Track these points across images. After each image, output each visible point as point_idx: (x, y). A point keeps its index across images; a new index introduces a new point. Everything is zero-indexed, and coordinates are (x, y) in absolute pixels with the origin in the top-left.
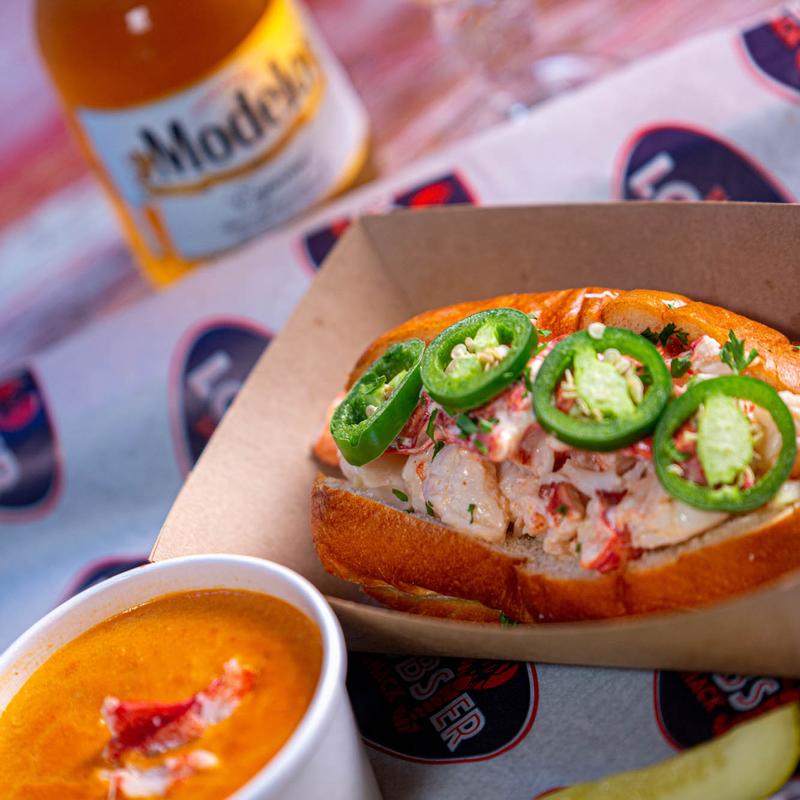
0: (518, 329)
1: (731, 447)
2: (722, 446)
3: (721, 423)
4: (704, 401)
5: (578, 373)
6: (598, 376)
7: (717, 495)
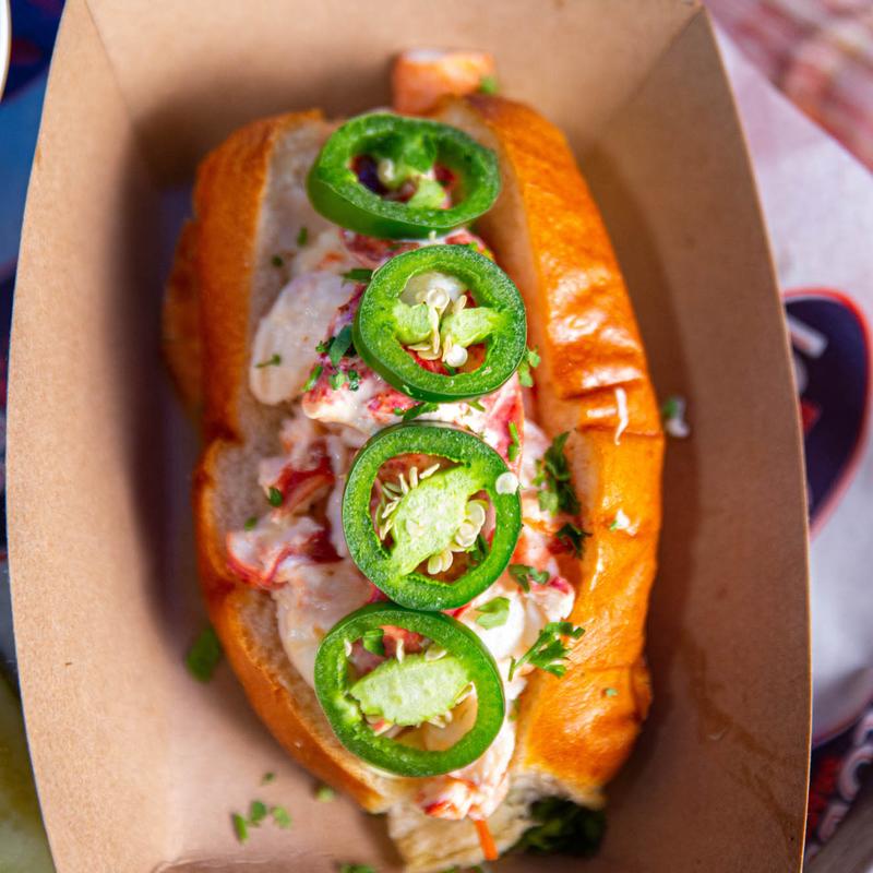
0: (488, 370)
1: (405, 702)
2: (400, 691)
3: (429, 683)
4: (451, 654)
5: (439, 480)
6: (441, 508)
7: (340, 702)
